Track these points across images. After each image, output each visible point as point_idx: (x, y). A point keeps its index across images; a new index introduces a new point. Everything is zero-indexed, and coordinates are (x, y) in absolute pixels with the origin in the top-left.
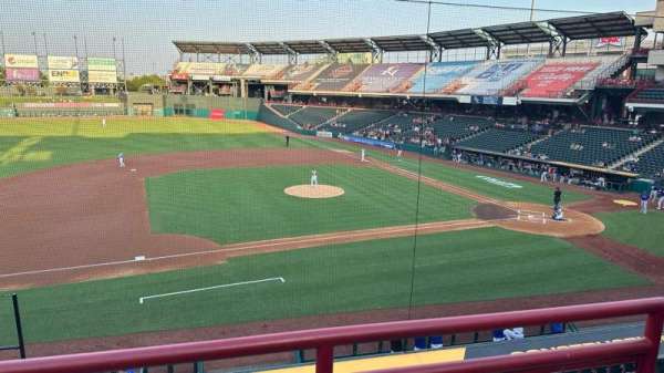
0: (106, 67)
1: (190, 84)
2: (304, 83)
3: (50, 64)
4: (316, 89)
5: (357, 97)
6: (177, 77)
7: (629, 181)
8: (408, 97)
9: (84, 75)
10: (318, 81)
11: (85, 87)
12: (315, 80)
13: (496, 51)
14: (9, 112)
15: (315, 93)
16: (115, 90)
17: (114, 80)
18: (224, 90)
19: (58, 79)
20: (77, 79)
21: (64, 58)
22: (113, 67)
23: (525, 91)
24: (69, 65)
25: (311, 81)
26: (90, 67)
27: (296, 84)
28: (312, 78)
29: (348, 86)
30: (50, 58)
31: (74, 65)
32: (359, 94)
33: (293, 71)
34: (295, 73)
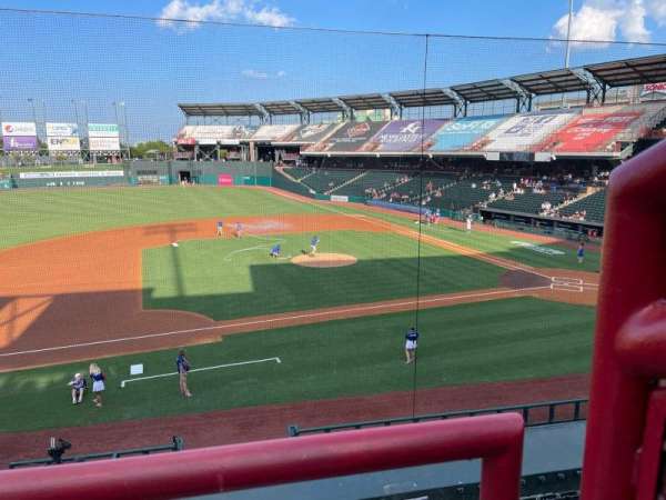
0: (107, 134)
1: (197, 150)
2: (318, 144)
3: (49, 132)
4: (331, 150)
5: (374, 157)
6: (183, 142)
8: (431, 155)
9: (84, 142)
10: (332, 142)
11: (86, 155)
12: (330, 140)
13: (527, 102)
14: (6, 183)
15: (329, 154)
16: (117, 157)
17: (117, 147)
18: (232, 155)
19: (57, 147)
20: (77, 147)
21: (62, 125)
22: (116, 133)
23: (560, 145)
24: (69, 131)
25: (325, 142)
26: (91, 134)
27: (308, 146)
28: (325, 138)
29: (365, 146)
30: (48, 124)
31: (74, 132)
32: (378, 154)
33: (305, 132)
34: (309, 133)
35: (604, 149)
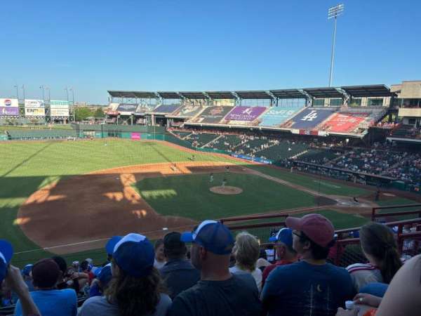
0: (62, 106)
1: (119, 117)
2: (194, 118)
3: (26, 105)
4: (201, 122)
5: (228, 127)
6: (111, 113)
7: (391, 182)
8: (260, 128)
9: (47, 110)
10: (202, 117)
11: (48, 118)
12: (200, 116)
13: (311, 101)
14: (5, 137)
15: (201, 124)
16: (67, 121)
17: (67, 114)
18: (140, 121)
19: (30, 114)
20: (43, 114)
21: (35, 101)
22: (67, 106)
23: (330, 128)
24: (38, 105)
25: (198, 117)
26: (52, 106)
27: (188, 119)
28: (198, 114)
29: (222, 121)
30: (26, 100)
31: (42, 105)
32: (230, 126)
33: (185, 110)
34: (187, 111)
35: (353, 132)
